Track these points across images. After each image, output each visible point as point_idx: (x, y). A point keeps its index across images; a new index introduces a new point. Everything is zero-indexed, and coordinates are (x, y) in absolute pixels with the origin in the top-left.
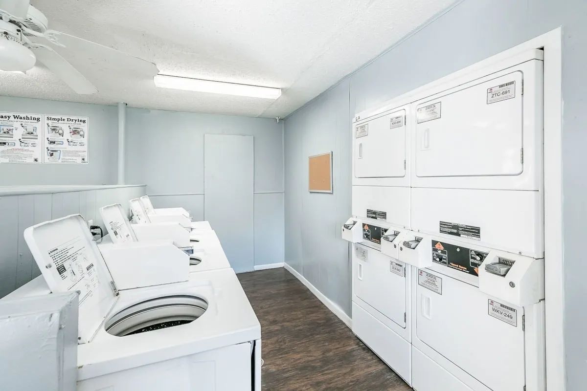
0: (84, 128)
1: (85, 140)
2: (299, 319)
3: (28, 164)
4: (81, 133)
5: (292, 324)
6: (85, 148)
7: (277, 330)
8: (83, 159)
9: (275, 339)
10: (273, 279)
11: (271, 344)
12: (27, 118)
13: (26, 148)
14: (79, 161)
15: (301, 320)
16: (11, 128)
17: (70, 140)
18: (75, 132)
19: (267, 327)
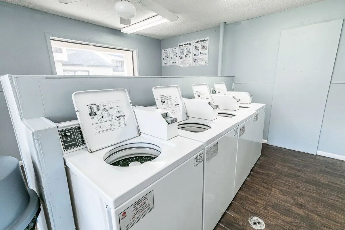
0: (207, 44)
1: (207, 51)
2: (336, 222)
3: (187, 67)
4: (206, 47)
5: (321, 220)
6: (207, 56)
7: (299, 214)
8: (206, 63)
9: (290, 220)
10: (334, 169)
11: (283, 221)
12: (188, 44)
13: (187, 59)
14: (204, 63)
15: (338, 224)
16: (183, 50)
17: (201, 53)
18: (203, 47)
19: (290, 205)
